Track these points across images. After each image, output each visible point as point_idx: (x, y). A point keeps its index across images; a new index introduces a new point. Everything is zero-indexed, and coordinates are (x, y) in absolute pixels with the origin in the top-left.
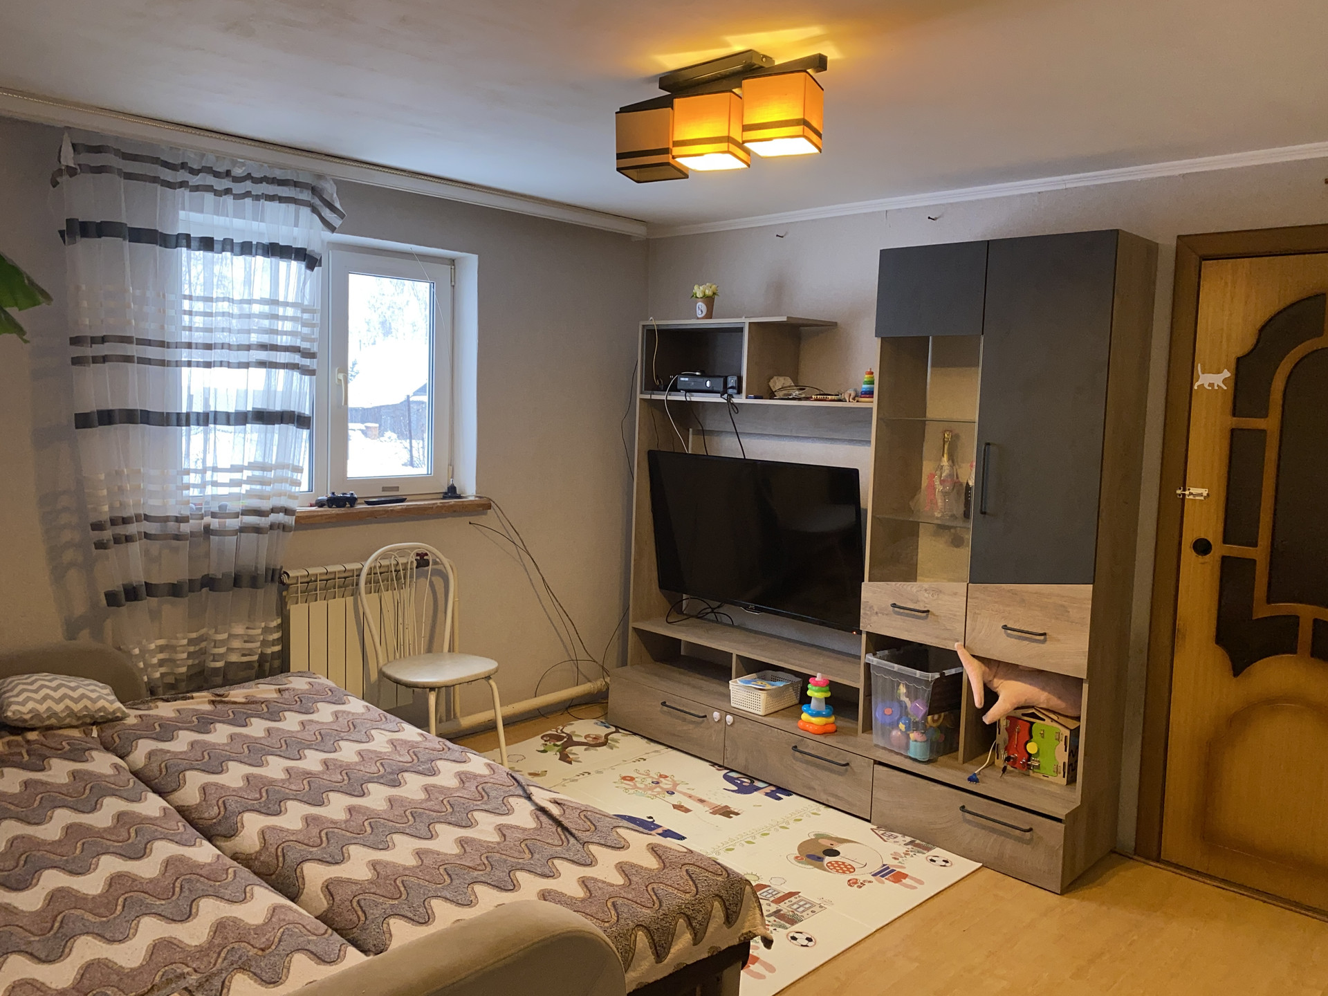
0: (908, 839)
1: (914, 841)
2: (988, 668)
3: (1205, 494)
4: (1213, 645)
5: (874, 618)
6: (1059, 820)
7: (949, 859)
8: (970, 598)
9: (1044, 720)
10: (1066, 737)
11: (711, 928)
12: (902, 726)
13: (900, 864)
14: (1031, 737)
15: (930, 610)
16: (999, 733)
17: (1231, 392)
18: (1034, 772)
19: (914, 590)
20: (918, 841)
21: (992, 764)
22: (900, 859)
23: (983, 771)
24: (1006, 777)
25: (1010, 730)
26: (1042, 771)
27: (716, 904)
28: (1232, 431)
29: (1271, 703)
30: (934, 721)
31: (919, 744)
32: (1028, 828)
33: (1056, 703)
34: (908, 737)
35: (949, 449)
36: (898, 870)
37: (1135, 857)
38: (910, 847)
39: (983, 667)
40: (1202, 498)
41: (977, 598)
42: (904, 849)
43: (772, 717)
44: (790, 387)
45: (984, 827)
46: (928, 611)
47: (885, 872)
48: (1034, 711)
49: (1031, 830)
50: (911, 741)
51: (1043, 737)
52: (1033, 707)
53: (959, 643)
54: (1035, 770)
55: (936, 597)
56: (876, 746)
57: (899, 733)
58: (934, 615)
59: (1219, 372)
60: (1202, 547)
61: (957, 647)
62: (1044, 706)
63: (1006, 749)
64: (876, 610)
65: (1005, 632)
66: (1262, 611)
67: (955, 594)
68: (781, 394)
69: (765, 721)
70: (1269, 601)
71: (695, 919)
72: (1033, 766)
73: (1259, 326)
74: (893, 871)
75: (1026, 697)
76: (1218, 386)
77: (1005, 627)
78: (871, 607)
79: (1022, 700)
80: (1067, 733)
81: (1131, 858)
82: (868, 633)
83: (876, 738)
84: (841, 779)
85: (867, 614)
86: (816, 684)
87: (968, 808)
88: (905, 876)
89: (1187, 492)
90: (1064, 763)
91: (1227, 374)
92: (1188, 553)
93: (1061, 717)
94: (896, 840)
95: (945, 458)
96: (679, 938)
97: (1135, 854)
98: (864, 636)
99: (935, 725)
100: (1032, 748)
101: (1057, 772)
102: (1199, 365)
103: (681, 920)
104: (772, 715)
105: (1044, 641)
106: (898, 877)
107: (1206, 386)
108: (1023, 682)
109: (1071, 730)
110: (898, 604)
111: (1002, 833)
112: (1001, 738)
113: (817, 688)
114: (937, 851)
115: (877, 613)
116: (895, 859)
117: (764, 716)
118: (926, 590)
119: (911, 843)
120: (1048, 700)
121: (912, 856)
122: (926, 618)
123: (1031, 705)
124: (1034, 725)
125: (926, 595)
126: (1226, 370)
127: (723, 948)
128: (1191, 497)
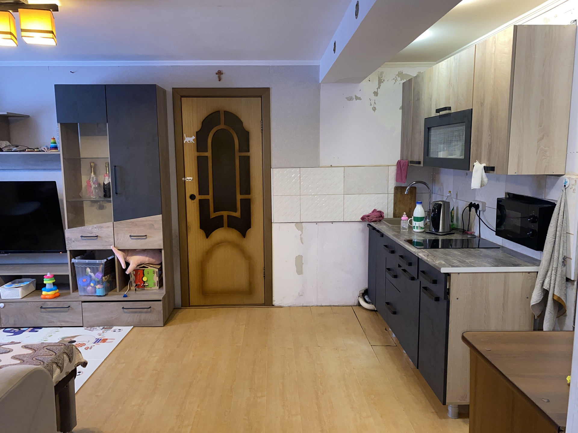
0: (102, 327)
1: (104, 327)
2: (125, 253)
3: (192, 179)
4: (199, 229)
5: (73, 243)
6: (160, 301)
7: (120, 329)
8: (115, 227)
9: (148, 268)
10: (157, 272)
11: (65, 365)
12: (92, 284)
13: (102, 336)
14: (144, 275)
15: (98, 235)
16: (131, 277)
17: (196, 143)
18: (146, 288)
19: (90, 228)
20: (105, 327)
21: (130, 289)
22: (102, 335)
23: (128, 292)
24: (137, 292)
25: (136, 275)
26: (149, 286)
27: (65, 356)
28: (198, 157)
29: (218, 244)
30: (105, 279)
31: (100, 289)
32: (149, 307)
33: (152, 260)
34: (96, 288)
35: (93, 170)
36: (103, 338)
37: (182, 308)
38: (103, 330)
39: (123, 253)
40: (191, 181)
41: (118, 227)
42: (102, 331)
43: (27, 298)
44: (9, 146)
45: (132, 312)
46: (97, 236)
47: (98, 341)
48: (143, 265)
49: (150, 307)
50: (97, 289)
51: (148, 274)
52: (143, 264)
53: (113, 246)
54: (147, 287)
55: (100, 230)
56: (80, 296)
57: (91, 288)
58: (100, 237)
59: (191, 137)
60: (192, 197)
61: (112, 247)
62: (147, 263)
63: (135, 282)
64: (73, 240)
65: (131, 238)
66: (213, 215)
67: (108, 227)
68: (6, 149)
69: (23, 300)
70: (214, 212)
71: (59, 363)
72: (146, 285)
73: (202, 121)
74: (101, 339)
75: (140, 261)
76: (192, 142)
77: (131, 236)
78: (71, 239)
79: (139, 262)
80: (157, 270)
81: (181, 309)
82: (70, 251)
83: (80, 293)
84: (67, 313)
85: (69, 243)
86: (48, 278)
87: (125, 307)
88: (107, 339)
89: (186, 179)
90: (157, 281)
91: (194, 137)
92: (188, 199)
93: (154, 265)
94: (97, 329)
95: (93, 174)
96: (55, 372)
97: (182, 307)
98: (68, 253)
99: (106, 280)
100: (145, 279)
101: (155, 285)
102: (185, 134)
103: (54, 365)
104: (26, 297)
105: (146, 238)
106: (104, 341)
107: (188, 142)
108: (139, 255)
109: (158, 269)
110: (83, 235)
111: (140, 312)
112: (132, 278)
113: (49, 279)
114: (114, 328)
115: (74, 241)
116: (100, 335)
117: (22, 298)
118: (95, 228)
119: (103, 328)
120: (149, 260)
121: (106, 332)
122: (97, 239)
123: (142, 263)
124: (144, 271)
125: (96, 230)
126: (193, 136)
127: (70, 371)
128: (187, 180)
